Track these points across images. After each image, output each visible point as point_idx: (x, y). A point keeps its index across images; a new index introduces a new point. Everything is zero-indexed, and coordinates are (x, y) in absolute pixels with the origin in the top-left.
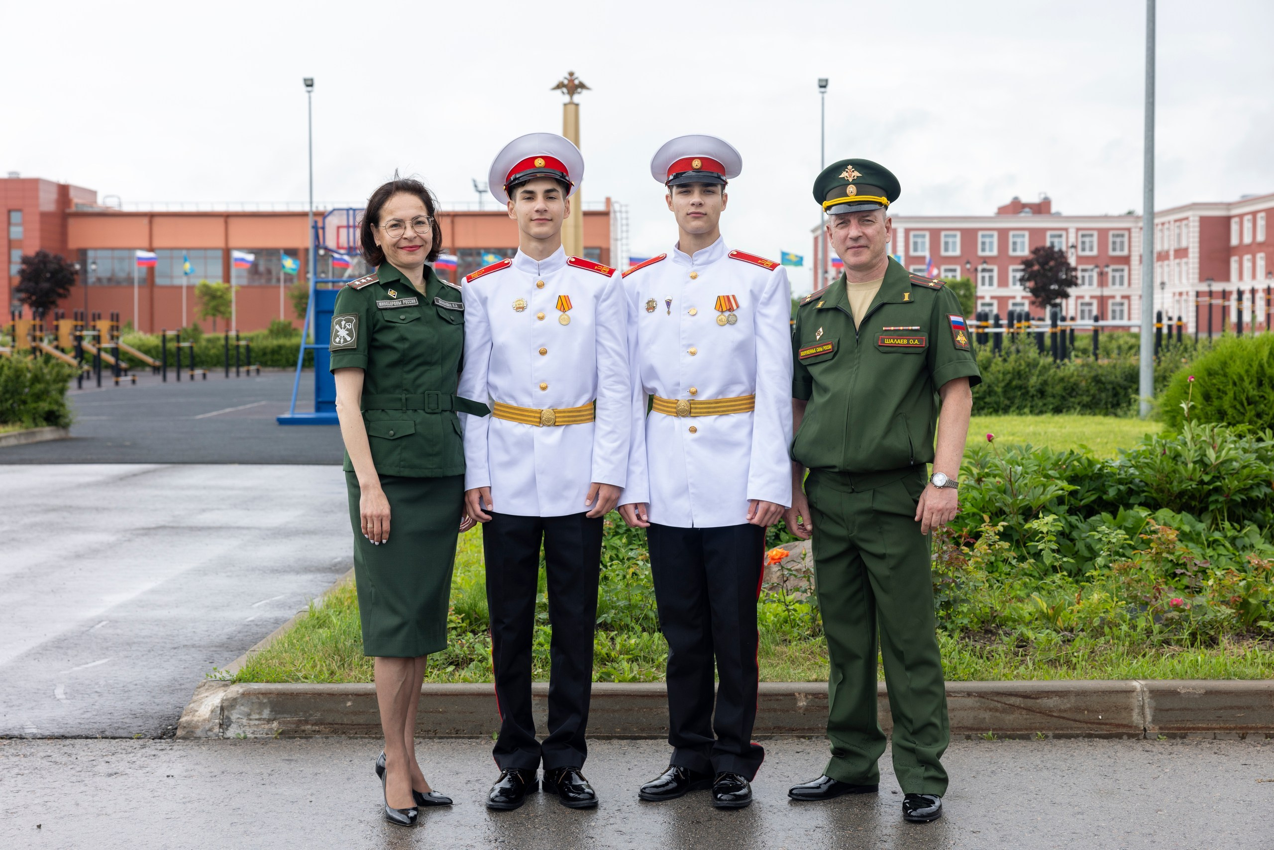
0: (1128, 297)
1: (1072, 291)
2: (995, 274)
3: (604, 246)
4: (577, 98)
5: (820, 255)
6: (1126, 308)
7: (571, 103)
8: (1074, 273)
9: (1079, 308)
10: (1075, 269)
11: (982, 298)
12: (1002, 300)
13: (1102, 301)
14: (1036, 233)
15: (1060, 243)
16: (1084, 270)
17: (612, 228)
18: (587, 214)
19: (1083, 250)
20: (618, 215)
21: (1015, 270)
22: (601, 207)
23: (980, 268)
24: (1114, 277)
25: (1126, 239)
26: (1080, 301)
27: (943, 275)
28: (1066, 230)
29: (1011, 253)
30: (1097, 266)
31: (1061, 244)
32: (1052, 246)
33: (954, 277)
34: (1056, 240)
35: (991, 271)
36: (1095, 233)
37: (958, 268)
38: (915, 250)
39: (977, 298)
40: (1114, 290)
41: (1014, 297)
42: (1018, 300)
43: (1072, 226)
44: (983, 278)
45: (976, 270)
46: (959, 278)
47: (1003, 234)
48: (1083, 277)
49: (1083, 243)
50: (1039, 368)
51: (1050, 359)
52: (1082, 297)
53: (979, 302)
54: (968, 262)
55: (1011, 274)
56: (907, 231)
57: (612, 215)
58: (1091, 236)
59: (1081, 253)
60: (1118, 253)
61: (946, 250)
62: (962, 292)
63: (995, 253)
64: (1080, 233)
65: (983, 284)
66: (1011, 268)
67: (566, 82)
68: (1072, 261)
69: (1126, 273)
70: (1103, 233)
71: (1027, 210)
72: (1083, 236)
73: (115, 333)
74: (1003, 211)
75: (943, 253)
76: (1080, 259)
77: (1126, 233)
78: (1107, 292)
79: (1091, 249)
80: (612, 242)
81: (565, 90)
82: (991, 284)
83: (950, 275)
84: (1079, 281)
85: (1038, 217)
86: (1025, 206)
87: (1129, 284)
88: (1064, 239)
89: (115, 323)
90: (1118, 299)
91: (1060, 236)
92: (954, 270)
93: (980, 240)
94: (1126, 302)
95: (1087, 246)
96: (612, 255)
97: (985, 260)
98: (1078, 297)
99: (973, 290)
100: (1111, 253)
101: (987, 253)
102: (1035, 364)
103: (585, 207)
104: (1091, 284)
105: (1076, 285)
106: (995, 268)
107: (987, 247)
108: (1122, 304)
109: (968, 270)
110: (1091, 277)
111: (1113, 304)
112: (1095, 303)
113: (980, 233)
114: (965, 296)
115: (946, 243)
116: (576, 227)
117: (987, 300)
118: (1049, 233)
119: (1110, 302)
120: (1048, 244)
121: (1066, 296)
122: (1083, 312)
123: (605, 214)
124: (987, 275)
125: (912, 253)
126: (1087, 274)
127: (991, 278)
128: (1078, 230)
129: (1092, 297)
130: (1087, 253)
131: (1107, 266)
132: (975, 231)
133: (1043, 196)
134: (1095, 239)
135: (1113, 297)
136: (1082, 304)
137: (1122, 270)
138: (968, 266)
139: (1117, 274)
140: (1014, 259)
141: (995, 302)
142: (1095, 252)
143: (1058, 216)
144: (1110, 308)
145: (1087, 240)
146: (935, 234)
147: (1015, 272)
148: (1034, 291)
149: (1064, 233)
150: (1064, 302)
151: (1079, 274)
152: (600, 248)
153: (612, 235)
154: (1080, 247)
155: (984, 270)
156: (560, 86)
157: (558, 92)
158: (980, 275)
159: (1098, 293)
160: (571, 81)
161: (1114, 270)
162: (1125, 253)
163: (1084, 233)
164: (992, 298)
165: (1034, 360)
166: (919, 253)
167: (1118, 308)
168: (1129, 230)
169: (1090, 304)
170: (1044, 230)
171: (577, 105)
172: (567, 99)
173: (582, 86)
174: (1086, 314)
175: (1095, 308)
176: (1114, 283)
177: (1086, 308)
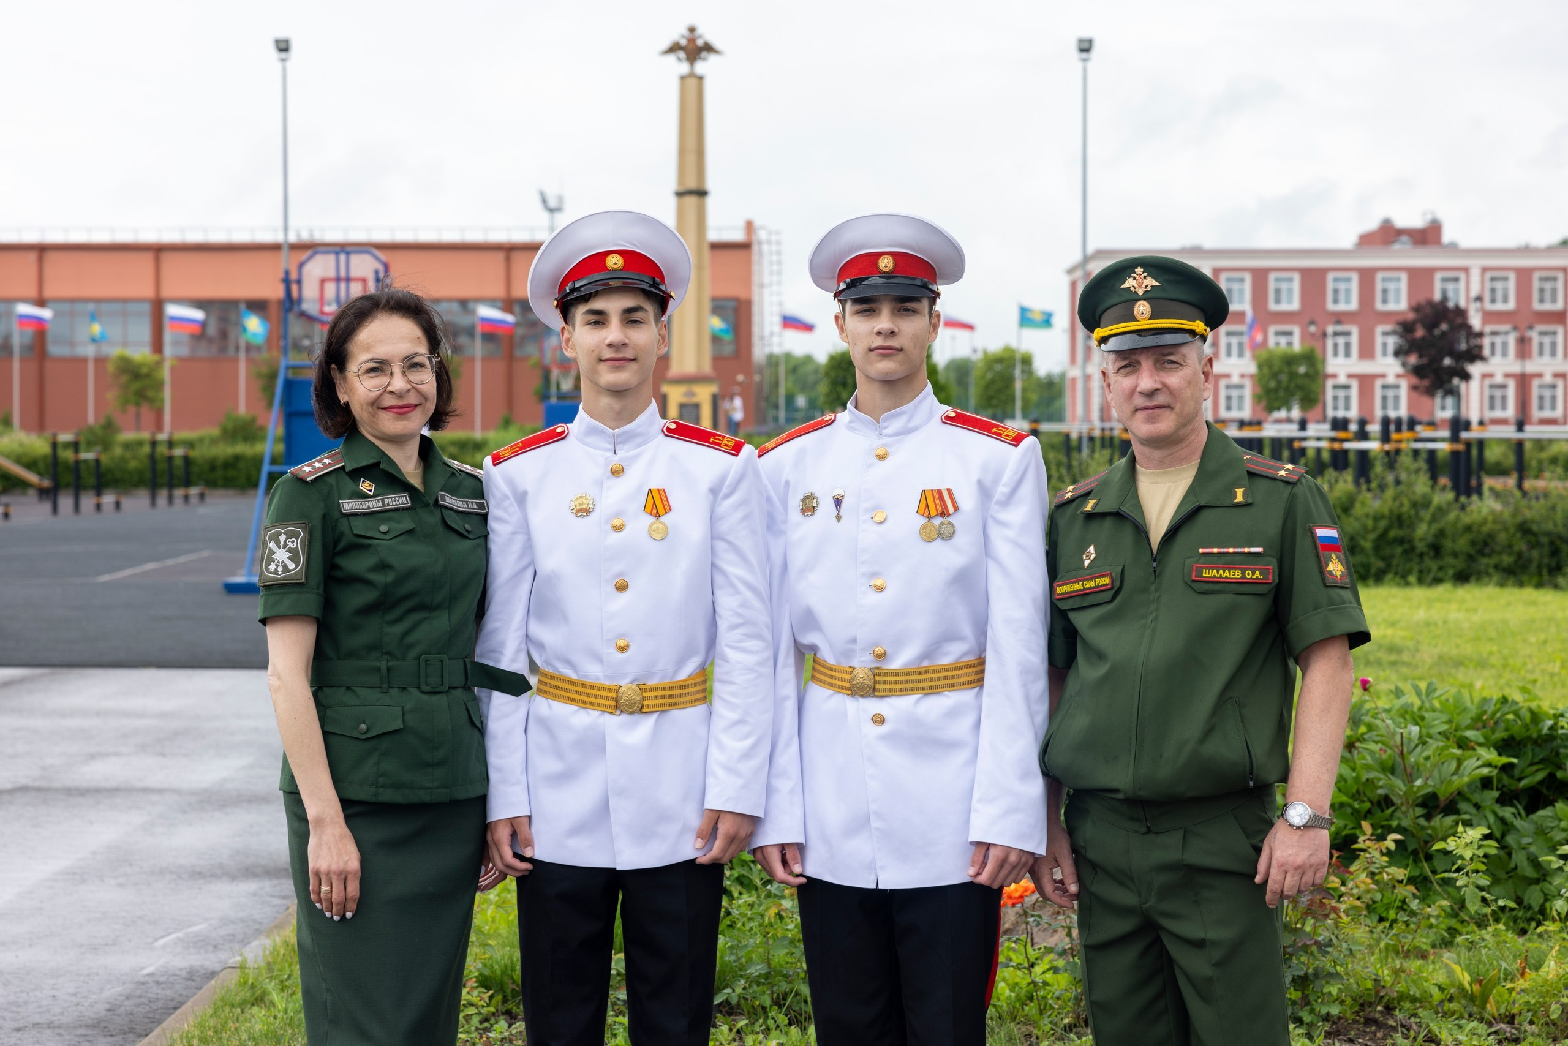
0: (1563, 375)
1: (1475, 369)
2: (1354, 340)
3: (742, 296)
6: (1560, 392)
7: (692, 75)
8: (1478, 341)
9: (1487, 392)
10: (1480, 335)
11: (1334, 376)
12: (1366, 381)
13: (1523, 381)
14: (1419, 277)
15: (1457, 291)
16: (1494, 333)
17: (755, 268)
18: (716, 246)
19: (1493, 301)
20: (765, 248)
21: (1385, 334)
22: (738, 236)
23: (1330, 329)
24: (1541, 345)
25: (1560, 286)
26: (1487, 382)
27: (1272, 341)
28: (1466, 270)
29: (1379, 306)
30: (1515, 328)
31: (1460, 296)
32: (1445, 299)
33: (1290, 344)
34: (1450, 287)
35: (1347, 334)
36: (1512, 276)
37: (1297, 330)
39: (1327, 376)
40: (1543, 365)
41: (1383, 376)
42: (1391, 380)
43: (1475, 265)
44: (1336, 345)
45: (1324, 335)
46: (1297, 347)
47: (1367, 276)
48: (1493, 345)
49: (1493, 291)
50: (1432, 509)
51: (1450, 496)
52: (1491, 376)
53: (1330, 383)
54: (1312, 322)
55: (1379, 340)
57: (755, 248)
58: (1506, 279)
59: (1489, 306)
60: (1548, 307)
61: (1278, 301)
62: (1302, 370)
63: (1353, 305)
64: (1488, 275)
65: (1336, 354)
66: (1380, 329)
67: (684, 42)
68: (1475, 321)
69: (1560, 339)
70: (1524, 275)
71: (1404, 238)
72: (1493, 279)
74: (1367, 241)
75: (1273, 307)
76: (1489, 317)
77: (1561, 276)
78: (1530, 367)
79: (1505, 299)
80: (755, 290)
81: (683, 54)
82: (1348, 354)
83: (1283, 340)
84: (1486, 352)
85: (1422, 251)
86: (1400, 232)
88: (1462, 285)
90: (1548, 379)
91: (1456, 280)
92: (1289, 334)
93: (1330, 286)
94: (1561, 383)
95: (1499, 295)
96: (755, 309)
97: (1339, 318)
98: (1484, 376)
99: (1320, 366)
100: (1537, 306)
101: (1342, 307)
102: (1426, 503)
103: (713, 236)
104: (1505, 354)
105: (1481, 358)
106: (1355, 331)
107: (1342, 296)
108: (1554, 387)
109: (1313, 335)
110: (1505, 345)
111: (1541, 387)
112: (1512, 385)
113: (1330, 276)
114: (1307, 375)
115: (1278, 292)
116: (700, 265)
117: (1342, 380)
118: (1438, 276)
119: (1535, 383)
120: (1437, 296)
121: (1466, 377)
122: (1492, 398)
123: (744, 247)
124: (1341, 341)
126: (1498, 340)
127: (1348, 346)
128: (1484, 270)
129: (1507, 376)
130: (1499, 306)
131: (1531, 327)
132: (1322, 272)
133: (1429, 217)
134: (1512, 285)
135: (1540, 375)
136: (1492, 387)
137: (1555, 333)
138: (1313, 329)
139: (1547, 340)
140: (1386, 316)
141: (1355, 384)
142: (1511, 305)
143: (1453, 248)
144: (1535, 392)
145: (1499, 285)
146: (1260, 277)
147: (1386, 340)
148: (1417, 371)
149: (1462, 276)
150: (1463, 386)
151: (1486, 342)
152: (737, 300)
153: (755, 278)
154: (1487, 297)
155: (1336, 334)
156: (675, 48)
158: (1330, 343)
159: (1516, 368)
160: (692, 41)
161: (1542, 333)
162: (1559, 306)
163: (1494, 275)
164: (1350, 376)
165: (1424, 496)
167: (1547, 393)
168: (1564, 270)
169: (1503, 387)
170: (1430, 271)
171: (700, 78)
172: (684, 68)
173: (708, 48)
174: (1498, 402)
175: (1511, 392)
176: (1541, 353)
177: (1498, 393)
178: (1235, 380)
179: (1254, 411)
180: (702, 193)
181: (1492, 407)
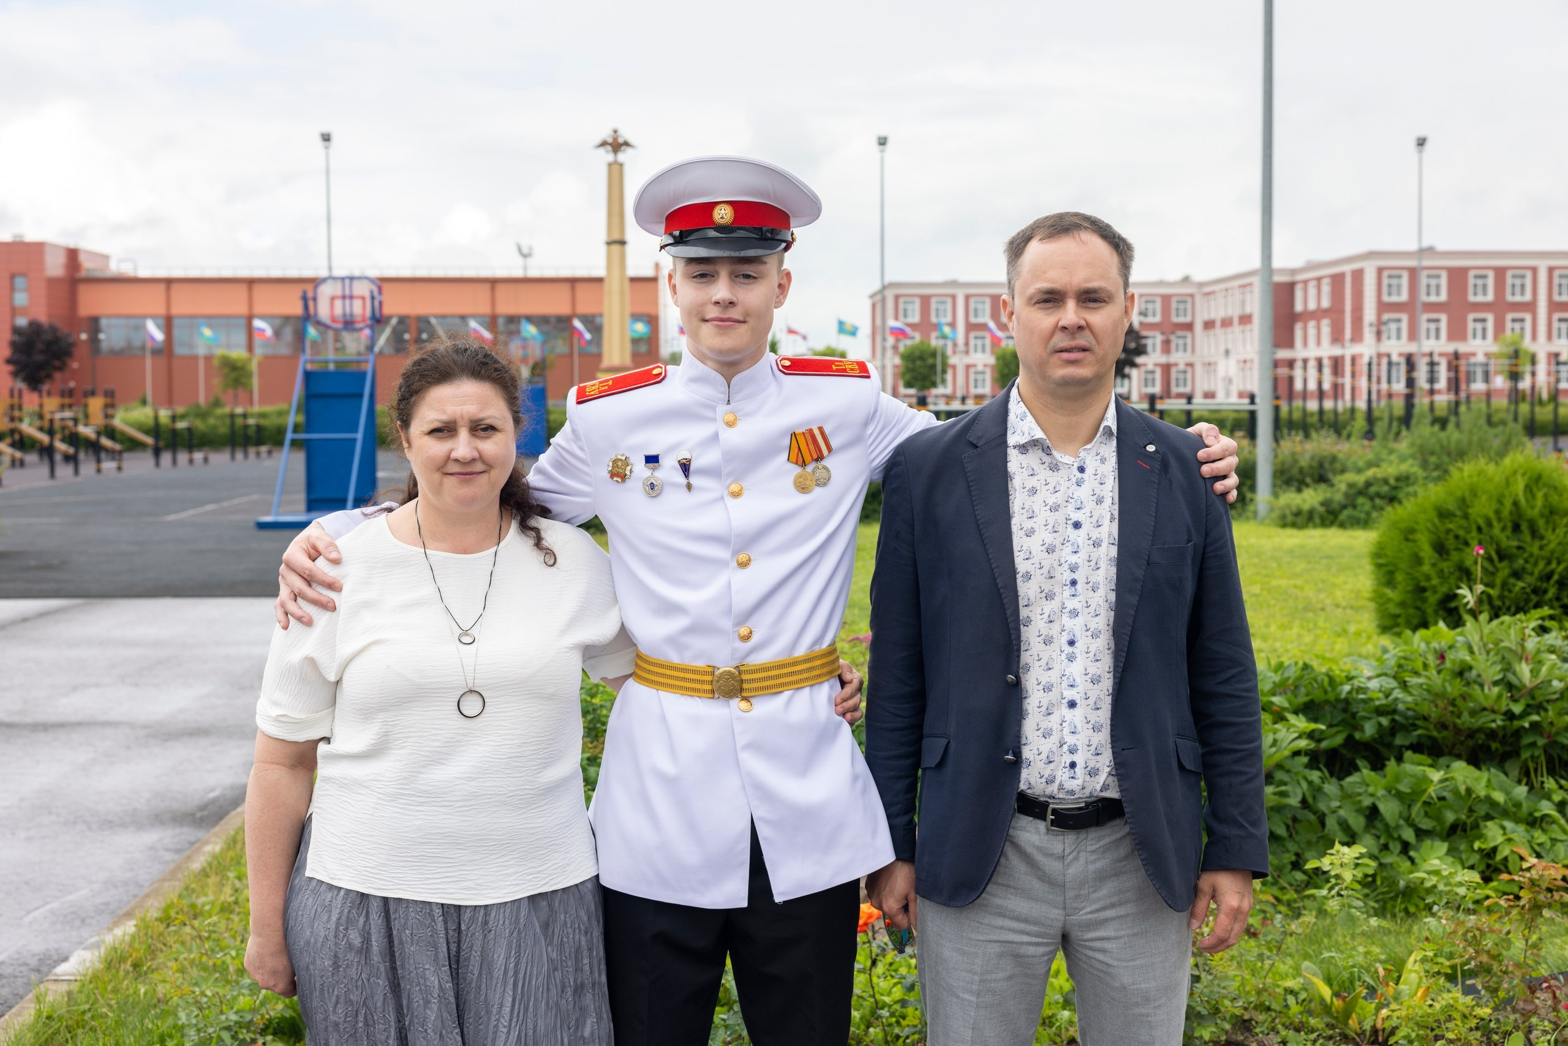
0: (1191, 365)
1: (1139, 360)
3: (652, 311)
4: (622, 157)
5: (878, 322)
6: (1189, 376)
7: (616, 162)
9: (1144, 376)
10: (1144, 337)
13: (1167, 368)
16: (1150, 337)
18: (633, 280)
19: (1147, 316)
22: (649, 272)
24: (1178, 344)
25: (1189, 306)
26: (1146, 369)
27: (1004, 342)
30: (1162, 334)
36: (1159, 300)
38: (976, 316)
40: (1178, 358)
48: (1150, 345)
49: (1147, 309)
52: (1148, 365)
56: (967, 298)
58: (1155, 301)
59: (1144, 320)
60: (1181, 320)
64: (1143, 299)
67: (610, 140)
69: (1189, 341)
70: (1166, 299)
72: (1147, 302)
73: (110, 411)
76: (1146, 326)
77: (1189, 299)
78: (1170, 359)
79: (1155, 315)
80: (661, 309)
81: (609, 148)
84: (1147, 349)
87: (1193, 351)
89: (109, 400)
90: (1182, 367)
94: (1189, 370)
95: (1151, 312)
96: (662, 322)
98: (1144, 365)
100: (1175, 319)
103: (632, 272)
104: (1157, 351)
105: (1143, 353)
108: (1185, 372)
110: (1154, 345)
111: (1178, 372)
112: (1159, 371)
116: (622, 293)
119: (1173, 370)
121: (1135, 366)
122: (1146, 380)
125: (973, 320)
126: (1149, 342)
129: (1157, 365)
130: (1152, 319)
131: (1173, 333)
134: (1158, 305)
135: (1176, 365)
136: (1147, 372)
137: (1185, 337)
139: (1181, 342)
142: (1158, 318)
144: (1174, 376)
145: (1150, 305)
150: (1132, 372)
151: (1146, 342)
152: (649, 316)
153: (661, 302)
156: (604, 144)
157: (602, 150)
159: (1163, 359)
160: (615, 139)
161: (1178, 337)
162: (1188, 319)
163: (1147, 299)
166: (980, 320)
167: (1181, 376)
168: (1192, 296)
169: (1154, 372)
171: (621, 165)
172: (610, 157)
173: (626, 144)
174: (1150, 383)
175: (1158, 376)
176: (1177, 350)
177: (1150, 376)
178: (980, 368)
179: (993, 388)
180: (622, 243)
181: (1146, 385)
